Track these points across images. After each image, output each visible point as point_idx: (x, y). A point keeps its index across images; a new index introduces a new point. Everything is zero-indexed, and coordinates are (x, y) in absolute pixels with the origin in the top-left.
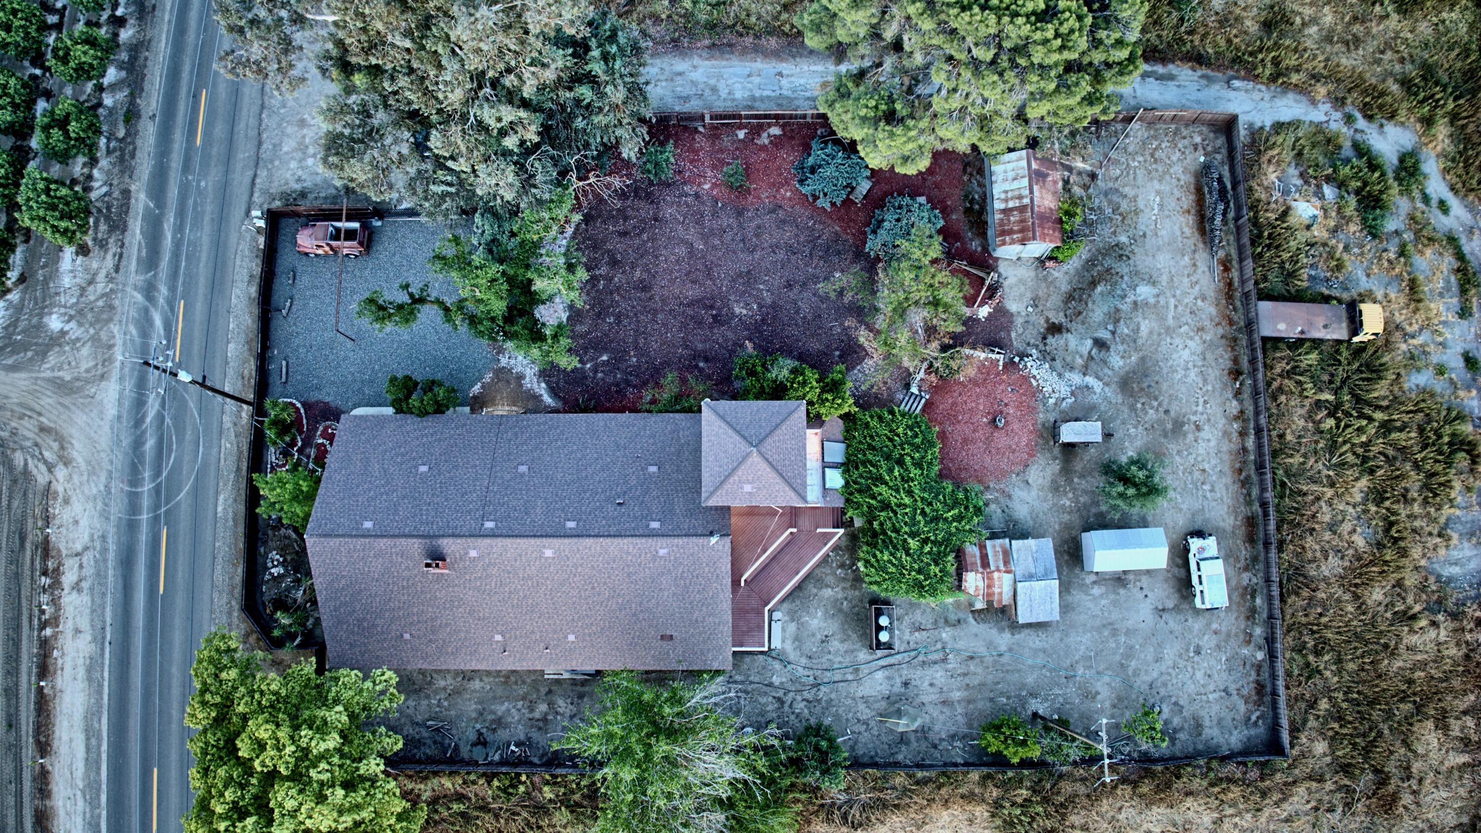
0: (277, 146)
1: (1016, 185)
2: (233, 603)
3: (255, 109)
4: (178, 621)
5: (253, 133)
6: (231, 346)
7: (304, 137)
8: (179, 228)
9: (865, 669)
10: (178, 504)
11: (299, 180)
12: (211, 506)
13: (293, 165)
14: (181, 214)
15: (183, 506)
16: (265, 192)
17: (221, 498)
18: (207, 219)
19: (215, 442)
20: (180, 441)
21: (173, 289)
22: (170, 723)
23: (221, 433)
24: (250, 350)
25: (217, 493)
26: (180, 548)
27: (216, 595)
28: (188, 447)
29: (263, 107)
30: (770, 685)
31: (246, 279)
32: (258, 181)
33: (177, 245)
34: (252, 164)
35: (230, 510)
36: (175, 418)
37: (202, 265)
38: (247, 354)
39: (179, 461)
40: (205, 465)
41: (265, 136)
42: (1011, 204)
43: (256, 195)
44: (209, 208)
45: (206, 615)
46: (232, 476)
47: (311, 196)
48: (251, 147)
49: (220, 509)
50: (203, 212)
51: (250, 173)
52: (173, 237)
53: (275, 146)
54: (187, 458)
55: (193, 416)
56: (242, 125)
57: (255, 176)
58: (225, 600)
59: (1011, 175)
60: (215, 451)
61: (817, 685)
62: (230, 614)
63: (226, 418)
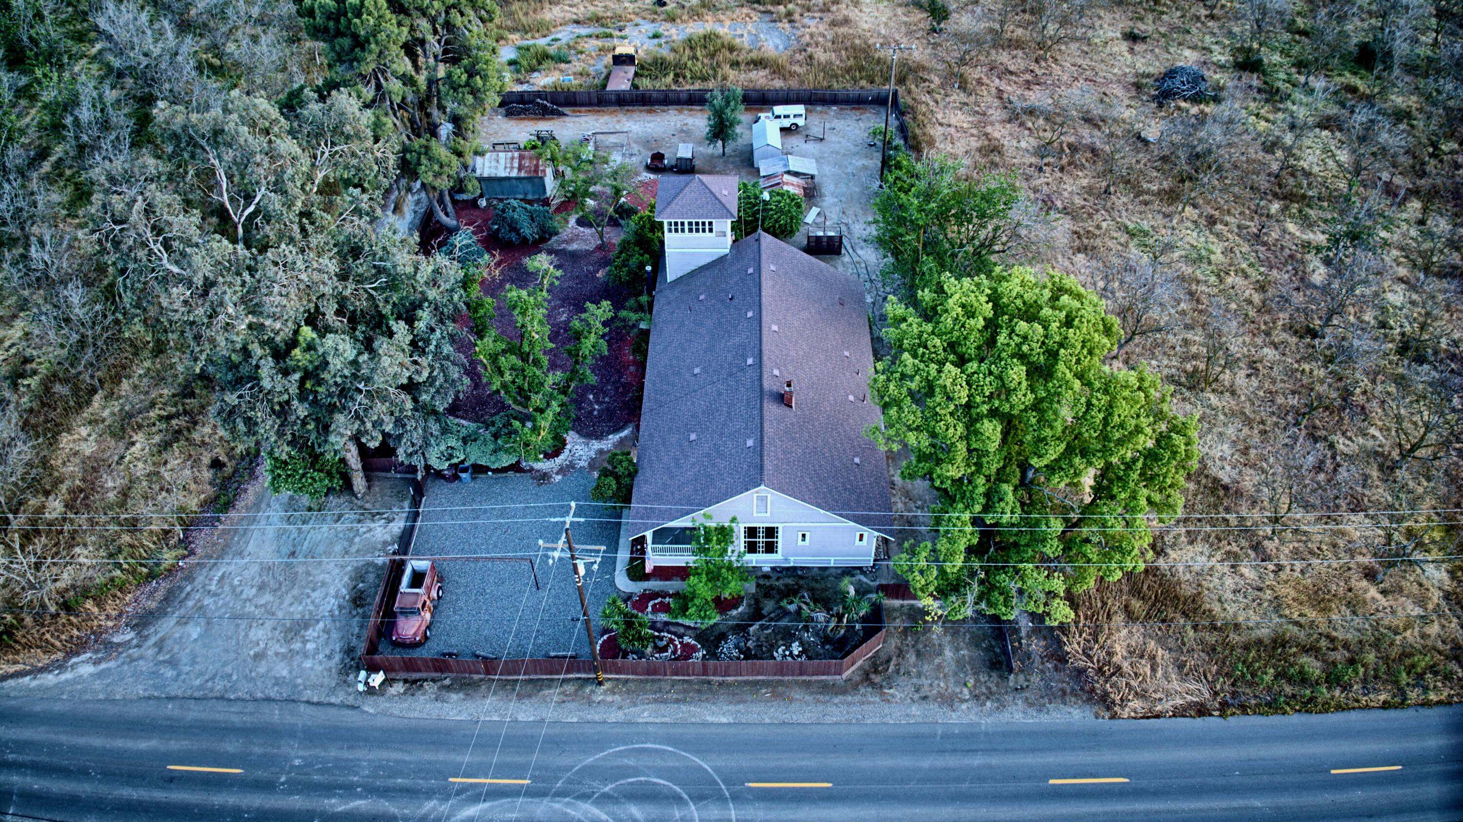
0: (278, 682)
1: (502, 161)
2: (836, 700)
3: (220, 706)
4: (864, 763)
5: (251, 707)
6: (521, 717)
7: (277, 654)
8: (349, 790)
9: (856, 259)
10: (717, 770)
11: (329, 657)
12: (721, 730)
13: (308, 664)
14: (328, 789)
15: (720, 763)
16: (333, 691)
17: (710, 719)
18: (346, 754)
19: (640, 729)
20: (636, 772)
21: (429, 794)
22: (990, 767)
23: (630, 723)
24: (530, 696)
25: (705, 724)
26: (772, 764)
27: (828, 720)
28: (645, 761)
29: (221, 698)
30: (874, 303)
31: (439, 704)
32: (315, 699)
33: (371, 791)
34: (291, 706)
35: (725, 708)
36: (605, 780)
37: (407, 758)
38: (534, 700)
39: (660, 772)
40: (669, 740)
41: (259, 695)
42: (516, 165)
43: (333, 700)
44: (333, 753)
45: (854, 729)
46: (684, 708)
47: (354, 642)
48: (265, 708)
49: (724, 720)
50: (337, 759)
51: (302, 707)
52: (360, 797)
53: (276, 684)
54: (659, 763)
55: (603, 759)
56: (235, 719)
57: (308, 702)
58: (834, 709)
59: (494, 164)
60: (650, 729)
61: (871, 281)
62: (849, 704)
63: (612, 718)
